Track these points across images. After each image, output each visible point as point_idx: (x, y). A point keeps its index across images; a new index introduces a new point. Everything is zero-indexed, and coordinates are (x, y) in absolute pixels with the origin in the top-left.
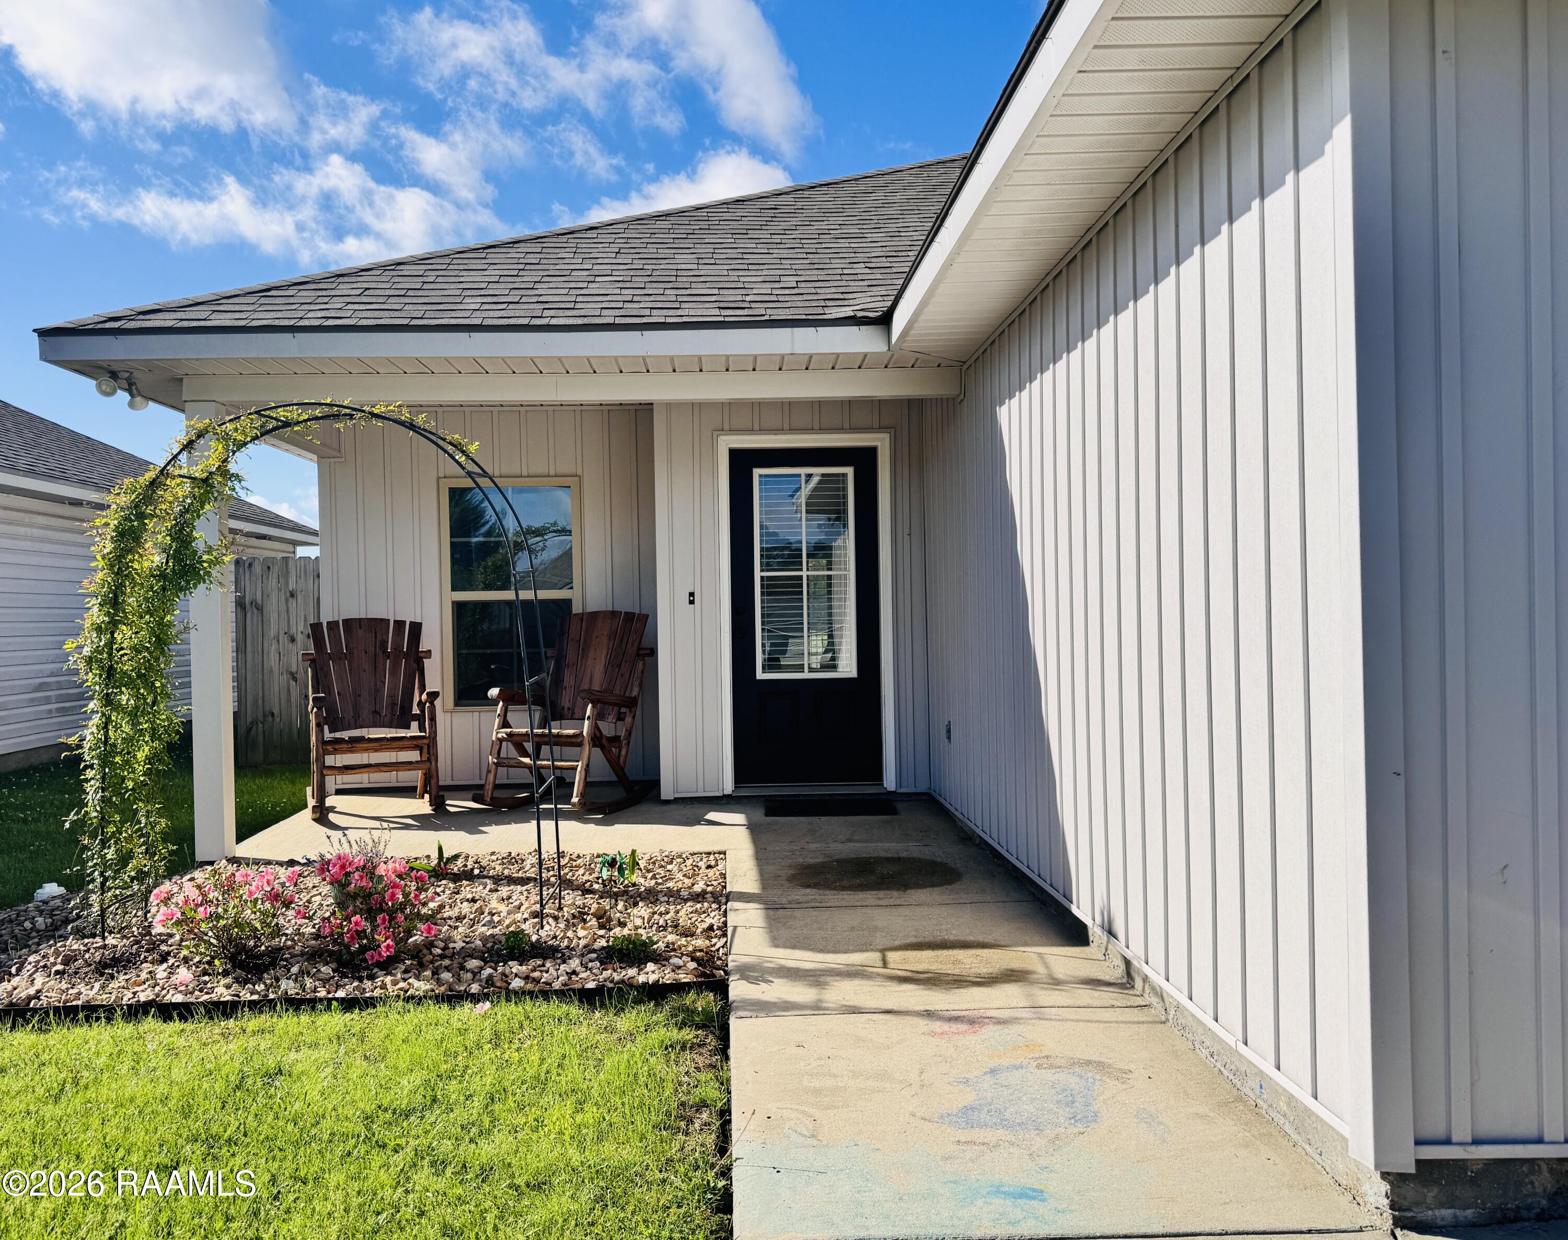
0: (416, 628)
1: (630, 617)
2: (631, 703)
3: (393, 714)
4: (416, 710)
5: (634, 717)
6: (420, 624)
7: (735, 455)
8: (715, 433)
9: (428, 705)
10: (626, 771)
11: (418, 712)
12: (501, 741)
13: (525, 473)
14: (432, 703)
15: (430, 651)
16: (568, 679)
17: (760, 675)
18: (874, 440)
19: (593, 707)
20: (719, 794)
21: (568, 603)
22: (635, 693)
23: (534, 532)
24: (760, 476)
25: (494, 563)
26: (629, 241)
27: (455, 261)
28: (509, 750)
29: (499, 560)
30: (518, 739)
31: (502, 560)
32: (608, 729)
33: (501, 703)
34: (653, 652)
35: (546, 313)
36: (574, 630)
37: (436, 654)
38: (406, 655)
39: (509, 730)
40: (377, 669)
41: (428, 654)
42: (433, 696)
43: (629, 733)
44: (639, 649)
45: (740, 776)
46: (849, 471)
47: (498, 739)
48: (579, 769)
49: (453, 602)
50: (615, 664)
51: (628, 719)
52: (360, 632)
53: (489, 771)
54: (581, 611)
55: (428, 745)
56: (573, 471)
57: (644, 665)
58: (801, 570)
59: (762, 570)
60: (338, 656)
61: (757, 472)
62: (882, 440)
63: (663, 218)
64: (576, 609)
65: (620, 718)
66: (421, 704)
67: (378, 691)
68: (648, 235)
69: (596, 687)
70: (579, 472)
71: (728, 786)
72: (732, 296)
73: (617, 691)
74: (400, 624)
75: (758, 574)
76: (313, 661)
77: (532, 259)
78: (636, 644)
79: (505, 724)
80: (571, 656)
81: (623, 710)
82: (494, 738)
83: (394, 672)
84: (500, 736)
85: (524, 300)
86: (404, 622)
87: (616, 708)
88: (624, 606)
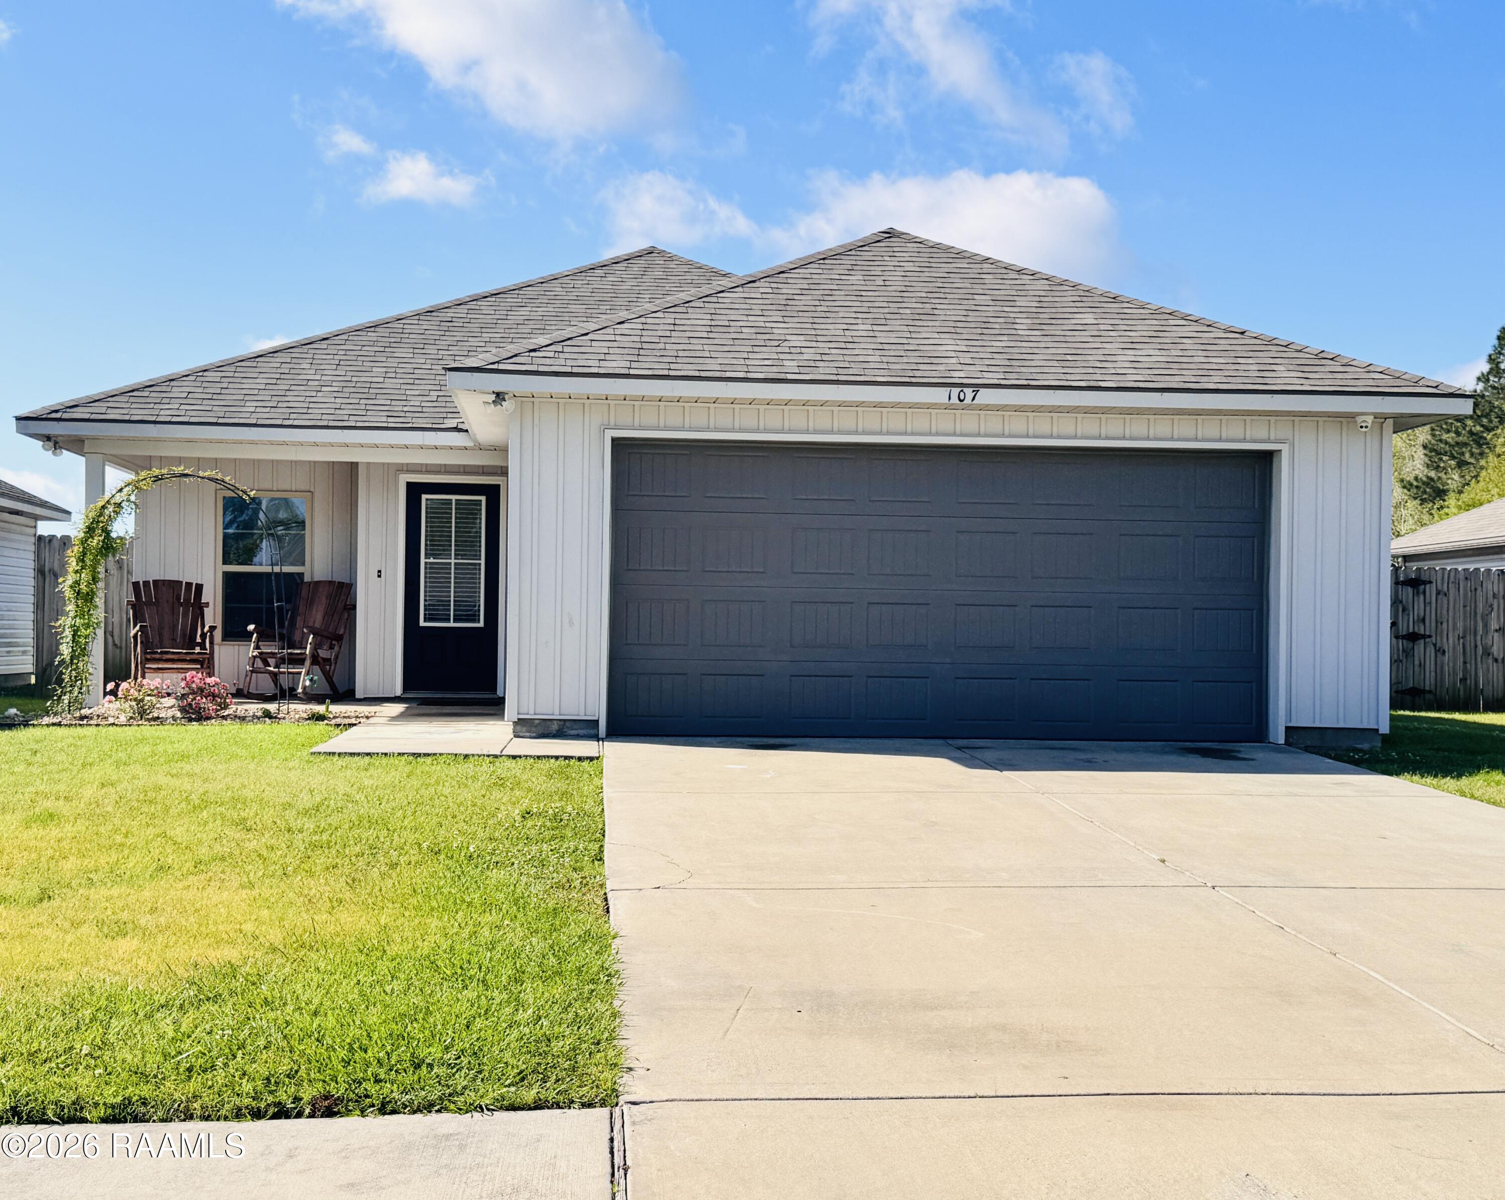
0: (199, 587)
1: (341, 585)
2: (339, 638)
3: (184, 642)
4: (199, 640)
5: (340, 647)
6: (202, 585)
7: (410, 485)
8: (398, 472)
9: (209, 634)
10: (334, 679)
11: (200, 641)
12: (254, 657)
13: (275, 489)
14: (211, 633)
15: (208, 603)
16: (299, 622)
17: (422, 623)
18: (498, 480)
19: (313, 638)
20: (393, 696)
21: (301, 575)
22: (341, 632)
23: (280, 522)
24: (427, 500)
25: (245, 546)
26: (348, 353)
27: (239, 369)
28: (259, 664)
29: (250, 544)
30: (264, 656)
31: (253, 544)
32: (323, 653)
33: (255, 635)
34: (354, 607)
35: (293, 416)
36: (304, 593)
37: (211, 605)
38: (192, 605)
39: (260, 651)
40: (174, 613)
41: (207, 604)
42: (213, 628)
43: (337, 657)
44: (346, 605)
45: (407, 686)
46: (483, 498)
47: (253, 656)
48: (303, 674)
49: (223, 572)
50: (329, 613)
51: (336, 648)
52: (164, 589)
53: (247, 676)
54: (310, 580)
55: (208, 659)
56: (307, 488)
57: (349, 615)
58: (451, 559)
59: (426, 558)
60: (149, 603)
61: (424, 497)
62: (503, 481)
63: (372, 329)
64: (307, 579)
65: (331, 647)
66: (203, 636)
67: (175, 627)
68: (359, 348)
69: (317, 625)
70: (312, 490)
71: (398, 691)
72: (398, 407)
73: (330, 630)
74: (189, 585)
75: (423, 560)
76: (134, 606)
77: (285, 368)
78: (344, 603)
79: (257, 647)
80: (302, 609)
81: (334, 642)
82: (250, 656)
83: (185, 614)
84: (254, 654)
85: (280, 405)
86: (192, 584)
87: (329, 641)
88: (338, 578)
